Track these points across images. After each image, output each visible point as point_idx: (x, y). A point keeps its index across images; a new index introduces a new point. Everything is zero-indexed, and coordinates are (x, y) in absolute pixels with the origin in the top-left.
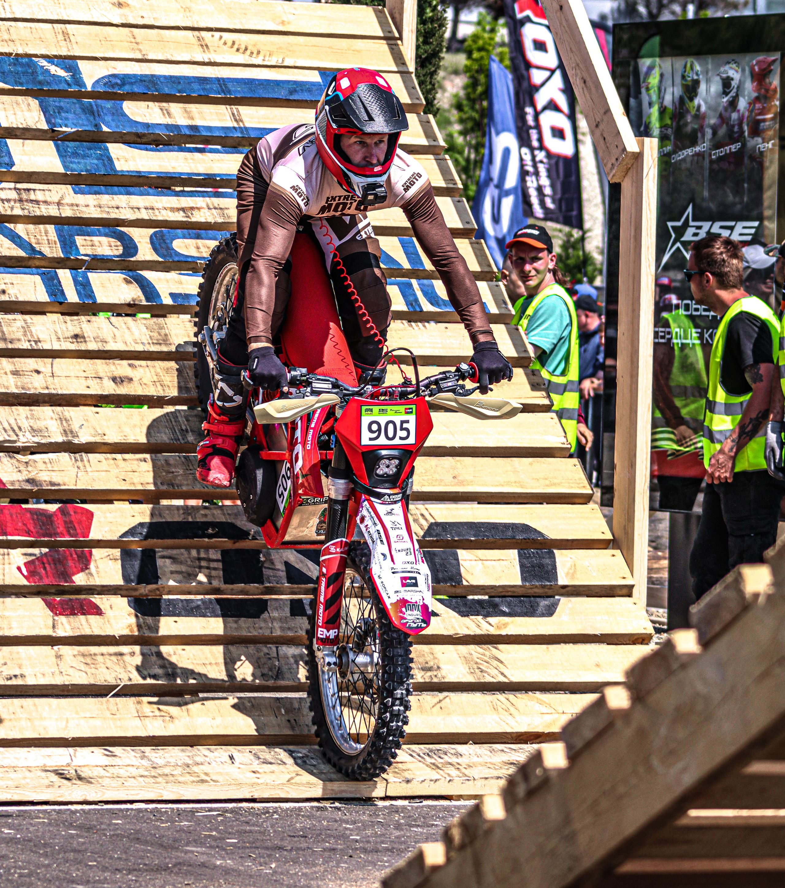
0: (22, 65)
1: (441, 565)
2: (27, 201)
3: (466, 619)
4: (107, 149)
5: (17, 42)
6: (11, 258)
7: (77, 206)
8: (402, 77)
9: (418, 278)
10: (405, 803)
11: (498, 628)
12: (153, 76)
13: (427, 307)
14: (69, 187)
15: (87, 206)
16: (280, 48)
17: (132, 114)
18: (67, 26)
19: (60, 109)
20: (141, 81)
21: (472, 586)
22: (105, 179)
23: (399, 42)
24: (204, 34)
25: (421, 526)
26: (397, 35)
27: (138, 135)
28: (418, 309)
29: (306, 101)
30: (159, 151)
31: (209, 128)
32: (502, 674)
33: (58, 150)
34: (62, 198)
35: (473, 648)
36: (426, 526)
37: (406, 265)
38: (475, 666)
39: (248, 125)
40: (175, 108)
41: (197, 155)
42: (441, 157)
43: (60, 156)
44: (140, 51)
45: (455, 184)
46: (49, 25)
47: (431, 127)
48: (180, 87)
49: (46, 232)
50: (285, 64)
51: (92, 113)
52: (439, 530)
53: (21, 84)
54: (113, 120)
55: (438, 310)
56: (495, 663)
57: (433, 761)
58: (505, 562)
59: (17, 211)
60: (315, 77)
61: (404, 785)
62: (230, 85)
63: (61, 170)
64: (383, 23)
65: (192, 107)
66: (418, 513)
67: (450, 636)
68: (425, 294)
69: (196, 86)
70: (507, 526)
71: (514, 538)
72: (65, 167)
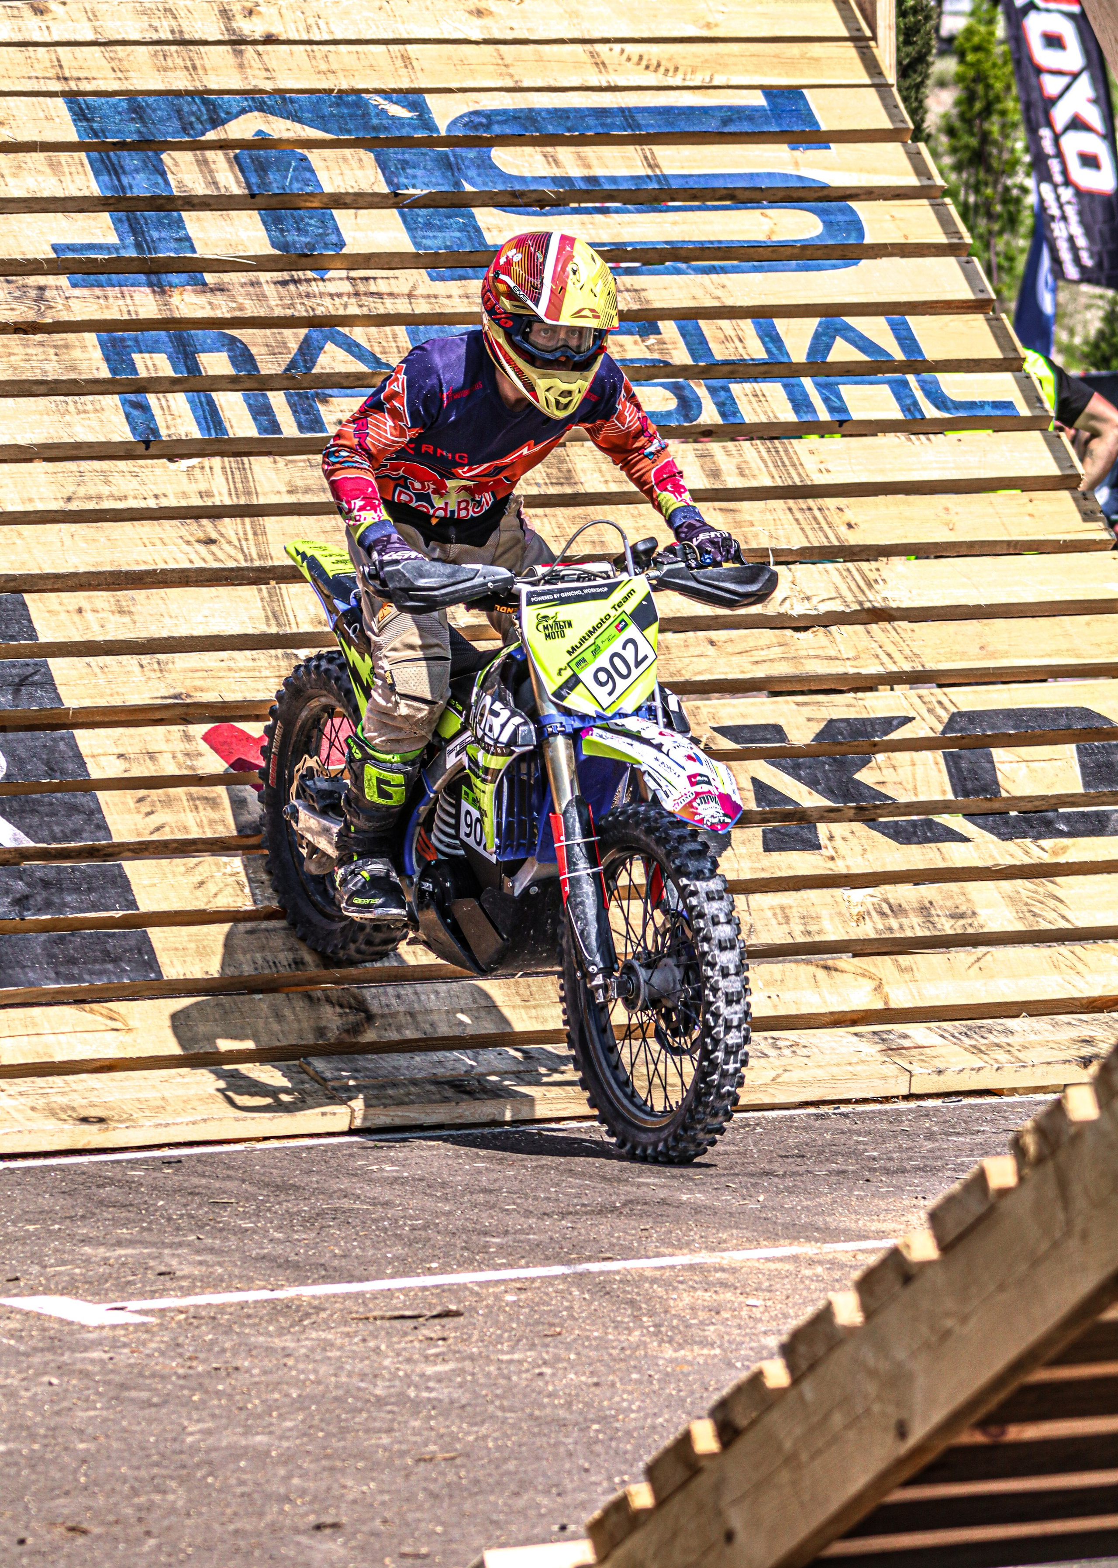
0: (348, 105)
1: (969, 771)
2: (365, 294)
3: (1009, 843)
4: (472, 216)
5: (340, 74)
6: (348, 375)
7: (436, 297)
8: (878, 92)
9: (916, 372)
10: (938, 1102)
11: (1055, 853)
12: (531, 110)
13: (930, 411)
14: (423, 271)
15: (450, 297)
16: (706, 61)
17: (504, 165)
18: (408, 47)
19: (405, 164)
20: (515, 118)
21: (1015, 798)
22: (473, 258)
23: (872, 43)
24: (598, 47)
25: (939, 718)
26: (868, 33)
27: (514, 194)
28: (919, 416)
29: (747, 133)
30: (545, 215)
31: (613, 179)
32: (1063, 917)
33: (405, 221)
34: (414, 287)
35: (1020, 884)
36: (945, 717)
37: (898, 355)
38: (1025, 908)
39: (667, 172)
40: (564, 153)
41: (599, 217)
42: (939, 201)
43: (409, 229)
44: (511, 76)
45: (961, 238)
46: (383, 48)
47: (923, 161)
48: (569, 124)
49: (395, 336)
50: (715, 83)
51: (449, 166)
52: (963, 722)
53: (349, 132)
54: (479, 175)
55: (947, 415)
56: (1052, 903)
57: (973, 1042)
58: (1058, 763)
59: (353, 310)
60: (758, 100)
61: (935, 1077)
62: (639, 117)
63: (412, 249)
64: (847, 18)
65: (589, 151)
66: (934, 700)
67: (988, 869)
68: (928, 394)
69: (591, 121)
70: (1059, 712)
71: (1069, 728)
72: (416, 244)
